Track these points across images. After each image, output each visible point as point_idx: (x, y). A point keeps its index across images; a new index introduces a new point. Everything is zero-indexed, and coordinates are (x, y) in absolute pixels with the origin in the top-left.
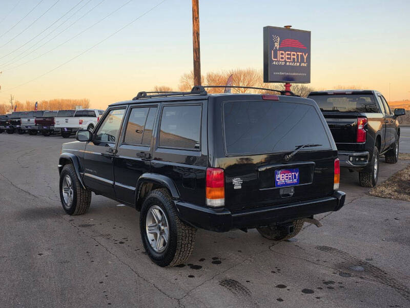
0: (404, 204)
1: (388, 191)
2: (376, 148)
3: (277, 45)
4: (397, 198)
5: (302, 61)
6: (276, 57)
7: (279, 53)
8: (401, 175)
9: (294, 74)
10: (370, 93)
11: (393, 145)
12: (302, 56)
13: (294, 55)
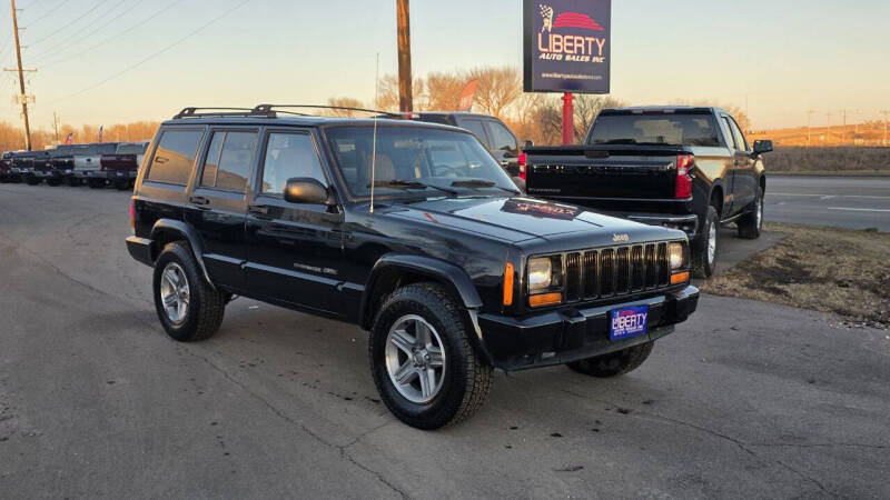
0: (755, 306)
1: (731, 284)
2: (712, 209)
3: (548, 24)
4: (745, 297)
5: (595, 53)
6: (545, 44)
7: (552, 37)
8: (759, 259)
9: (580, 77)
10: (705, 112)
11: (752, 207)
12: (594, 43)
13: (579, 41)
